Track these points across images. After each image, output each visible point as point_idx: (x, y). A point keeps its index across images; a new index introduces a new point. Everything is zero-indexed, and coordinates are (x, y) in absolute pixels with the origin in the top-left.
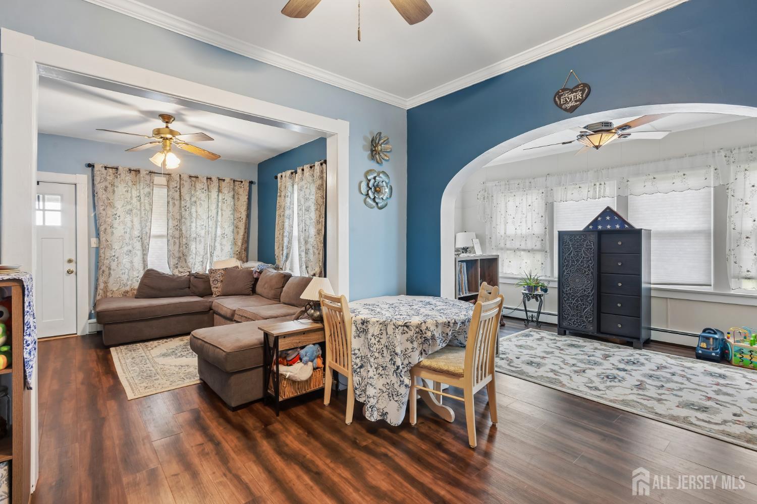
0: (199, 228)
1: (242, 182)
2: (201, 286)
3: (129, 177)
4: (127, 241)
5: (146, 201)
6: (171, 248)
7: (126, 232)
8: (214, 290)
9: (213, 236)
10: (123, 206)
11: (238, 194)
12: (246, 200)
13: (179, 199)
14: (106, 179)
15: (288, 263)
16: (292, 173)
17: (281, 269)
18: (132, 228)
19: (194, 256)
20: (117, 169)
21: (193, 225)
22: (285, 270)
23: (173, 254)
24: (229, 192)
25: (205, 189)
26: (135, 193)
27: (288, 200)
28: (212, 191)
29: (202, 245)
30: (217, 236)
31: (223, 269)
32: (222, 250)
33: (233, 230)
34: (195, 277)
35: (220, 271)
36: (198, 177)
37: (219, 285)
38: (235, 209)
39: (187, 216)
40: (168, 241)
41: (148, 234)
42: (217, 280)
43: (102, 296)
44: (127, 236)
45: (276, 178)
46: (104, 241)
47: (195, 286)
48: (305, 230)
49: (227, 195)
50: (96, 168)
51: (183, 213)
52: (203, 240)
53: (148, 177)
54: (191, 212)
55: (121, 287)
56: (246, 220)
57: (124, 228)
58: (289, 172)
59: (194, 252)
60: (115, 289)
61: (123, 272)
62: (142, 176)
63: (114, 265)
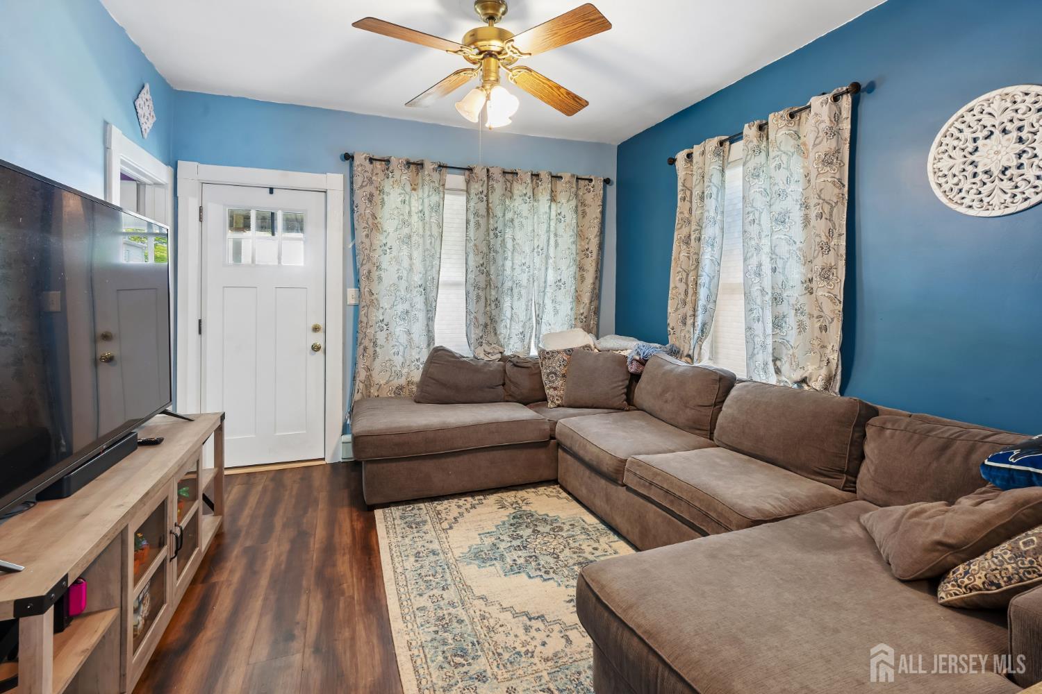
0: (518, 270)
1: (591, 180)
2: (525, 383)
3: (405, 176)
4: (403, 293)
5: (433, 220)
6: (472, 307)
7: (400, 278)
8: (550, 392)
9: (542, 285)
10: (397, 229)
11: (583, 204)
12: (599, 216)
13: (486, 214)
14: (371, 181)
15: (706, 345)
16: (721, 143)
17: (689, 356)
18: (411, 270)
19: (508, 321)
20: (388, 161)
21: (508, 264)
22: (699, 360)
23: (476, 318)
24: (568, 201)
25: (528, 195)
26: (415, 205)
27: (711, 204)
28: (540, 198)
29: (523, 301)
30: (548, 286)
31: (565, 351)
32: (556, 312)
33: (575, 273)
34: (515, 365)
35: (560, 356)
36: (517, 174)
37: (559, 383)
38: (580, 235)
39: (498, 247)
40: (467, 294)
41: (435, 282)
42: (555, 374)
43: (362, 393)
44: (403, 284)
45: (672, 161)
46: (367, 294)
47: (516, 384)
48: (774, 270)
49: (566, 207)
50: (357, 162)
51: (492, 242)
52: (523, 292)
53: (436, 176)
54: (504, 240)
55: (391, 379)
56: (598, 254)
57: (398, 270)
58: (713, 143)
59: (508, 314)
60: (382, 382)
61: (395, 350)
62: (426, 173)
63: (381, 337)
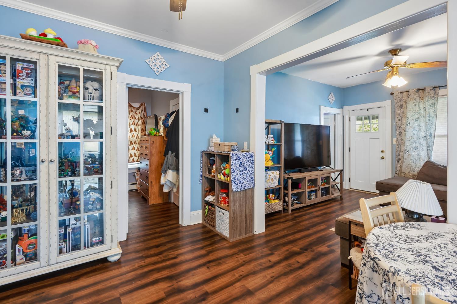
3: (416, 95)
4: (415, 140)
5: (431, 110)
7: (414, 134)
10: (412, 116)
18: (420, 130)
20: (409, 91)
26: (421, 105)
41: (433, 135)
43: (398, 175)
44: (415, 136)
46: (400, 140)
53: (432, 92)
55: (411, 171)
57: (413, 131)
60: (407, 172)
61: (412, 161)
62: (426, 92)
63: (406, 156)
